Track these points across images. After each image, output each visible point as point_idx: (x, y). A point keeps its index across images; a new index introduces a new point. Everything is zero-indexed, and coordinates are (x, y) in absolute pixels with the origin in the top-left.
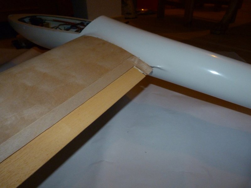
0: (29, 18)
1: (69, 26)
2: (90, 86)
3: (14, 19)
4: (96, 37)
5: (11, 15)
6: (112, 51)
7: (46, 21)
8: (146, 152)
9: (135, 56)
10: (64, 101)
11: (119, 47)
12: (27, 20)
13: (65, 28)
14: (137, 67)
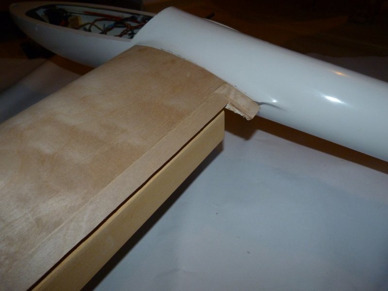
0: (44, 10)
1: (112, 23)
2: (153, 148)
3: (19, 12)
4: (159, 48)
5: (14, 4)
6: (188, 76)
7: (73, 14)
8: (249, 252)
9: (229, 84)
10: (110, 182)
11: (200, 67)
12: (41, 13)
13: (104, 25)
14: (233, 105)
